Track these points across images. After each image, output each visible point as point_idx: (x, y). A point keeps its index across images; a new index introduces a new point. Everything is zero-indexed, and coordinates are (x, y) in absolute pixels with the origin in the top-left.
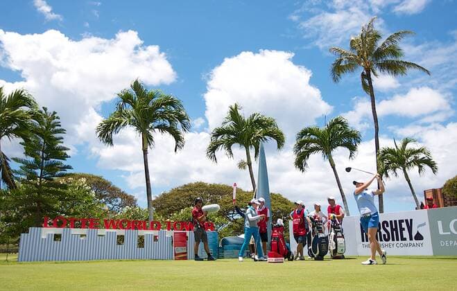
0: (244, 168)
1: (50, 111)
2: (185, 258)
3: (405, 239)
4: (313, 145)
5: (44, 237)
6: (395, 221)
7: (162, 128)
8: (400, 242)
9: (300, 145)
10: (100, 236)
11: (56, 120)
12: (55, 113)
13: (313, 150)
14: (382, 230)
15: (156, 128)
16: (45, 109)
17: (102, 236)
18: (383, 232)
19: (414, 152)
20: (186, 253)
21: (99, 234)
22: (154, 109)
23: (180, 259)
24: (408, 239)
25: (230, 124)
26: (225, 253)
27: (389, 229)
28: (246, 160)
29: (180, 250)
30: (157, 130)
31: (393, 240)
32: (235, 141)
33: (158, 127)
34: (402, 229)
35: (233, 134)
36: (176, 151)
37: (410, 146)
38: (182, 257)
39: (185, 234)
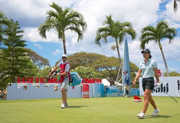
0: (114, 49)
1: (14, 21)
2: (88, 97)
4: (150, 36)
5: (19, 87)
7: (72, 29)
9: (144, 36)
10: (46, 86)
11: (18, 26)
12: (17, 22)
13: (150, 39)
15: (69, 28)
16: (12, 20)
17: (47, 86)
20: (89, 95)
21: (45, 85)
22: (67, 19)
23: (86, 98)
25: (107, 26)
26: (108, 94)
28: (115, 45)
29: (86, 93)
30: (69, 30)
32: (110, 34)
33: (70, 28)
35: (108, 31)
38: (87, 97)
39: (88, 85)
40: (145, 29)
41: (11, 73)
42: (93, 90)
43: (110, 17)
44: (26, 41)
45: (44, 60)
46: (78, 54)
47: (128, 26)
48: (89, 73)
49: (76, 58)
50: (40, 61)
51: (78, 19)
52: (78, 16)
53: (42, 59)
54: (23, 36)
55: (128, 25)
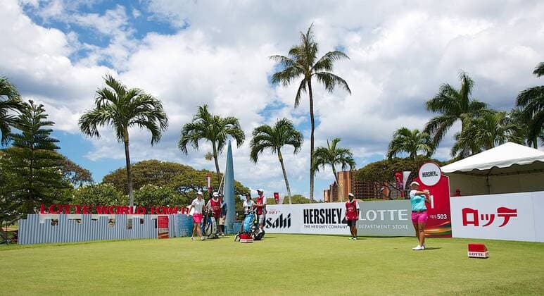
0: (210, 159)
2: (167, 238)
3: (335, 223)
4: (266, 142)
5: (42, 222)
6: (330, 210)
7: (141, 123)
8: (331, 224)
9: (256, 140)
10: (93, 220)
13: (265, 145)
14: (319, 215)
17: (95, 220)
18: (320, 217)
19: (340, 152)
20: (167, 233)
21: (92, 218)
22: (133, 106)
23: (163, 237)
24: (337, 222)
25: (200, 121)
27: (324, 215)
28: (212, 152)
30: (136, 124)
31: (327, 223)
32: (204, 135)
33: (138, 121)
34: (334, 216)
36: (152, 142)
37: (338, 146)
38: (165, 236)
39: (167, 217)
40: (259, 130)
41: (27, 197)
42: (176, 224)
43: (205, 107)
44: (58, 141)
45: (82, 171)
46: (144, 162)
47: (233, 124)
48: (165, 196)
49: (142, 171)
50: (74, 174)
51: (153, 108)
52: (152, 103)
53: (78, 170)
54: (52, 131)
55: (233, 121)
